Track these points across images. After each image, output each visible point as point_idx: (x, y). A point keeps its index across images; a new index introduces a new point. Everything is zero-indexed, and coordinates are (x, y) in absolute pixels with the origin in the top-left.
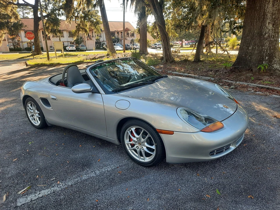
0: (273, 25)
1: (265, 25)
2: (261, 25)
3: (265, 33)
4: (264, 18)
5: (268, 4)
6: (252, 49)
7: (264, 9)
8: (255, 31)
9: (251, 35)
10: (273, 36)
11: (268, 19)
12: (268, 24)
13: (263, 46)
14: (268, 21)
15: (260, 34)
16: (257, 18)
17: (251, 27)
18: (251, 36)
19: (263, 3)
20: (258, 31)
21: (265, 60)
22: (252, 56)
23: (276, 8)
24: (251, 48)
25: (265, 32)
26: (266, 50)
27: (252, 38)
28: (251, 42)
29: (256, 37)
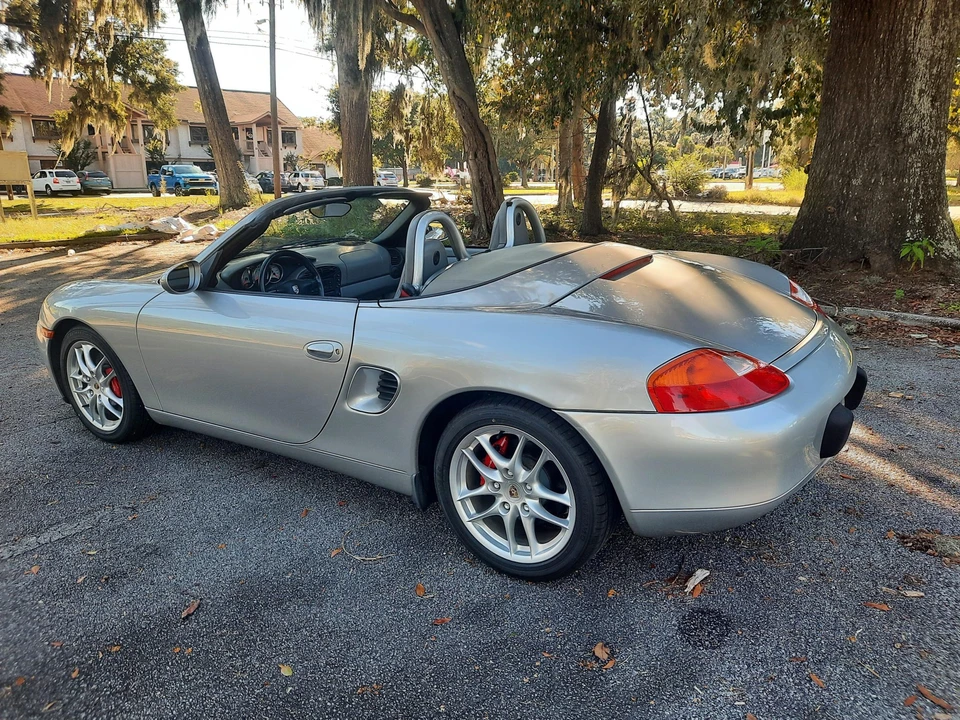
0: (934, 100)
1: (909, 99)
2: (896, 99)
3: (911, 128)
4: (905, 75)
5: (918, 23)
6: (865, 184)
7: (906, 41)
8: (875, 122)
9: (858, 132)
10: (932, 141)
11: (917, 77)
12: (919, 95)
13: (902, 174)
14: (918, 85)
15: (894, 132)
16: (880, 72)
17: (859, 104)
18: (857, 136)
19: (902, 17)
20: (885, 121)
21: (913, 226)
22: (863, 211)
23: (943, 39)
24: (859, 181)
25: (907, 125)
26: (912, 191)
27: (861, 146)
28: (857, 159)
29: (877, 141)
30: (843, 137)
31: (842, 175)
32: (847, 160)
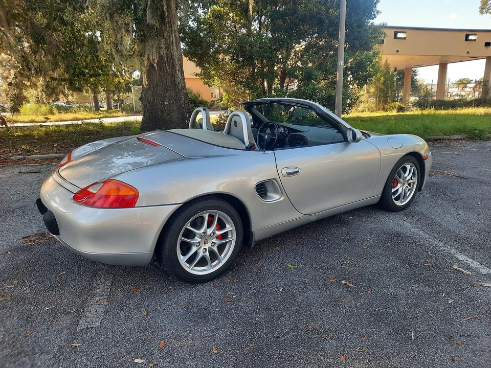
1: (176, 73)
2: (172, 72)
6: (169, 104)
8: (167, 80)
9: (163, 83)
14: (177, 68)
15: (174, 84)
21: (187, 118)
22: (171, 114)
24: (167, 102)
25: (177, 81)
26: (184, 106)
27: (165, 89)
28: (165, 94)
29: (170, 87)
30: (157, 86)
31: (161, 100)
32: (161, 95)
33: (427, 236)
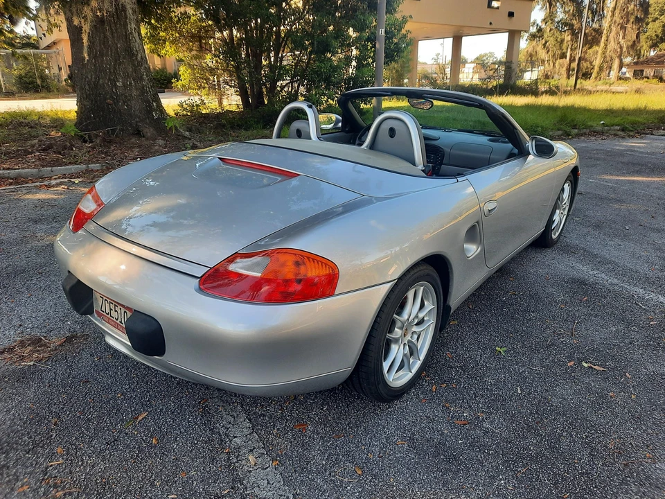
6: (125, 85)
9: (111, 51)
15: (130, 52)
21: (155, 110)
22: (129, 102)
24: (121, 83)
25: (135, 48)
26: (148, 89)
27: (116, 61)
28: (116, 69)
29: (124, 58)
31: (110, 79)
32: (110, 70)
33: (616, 281)
